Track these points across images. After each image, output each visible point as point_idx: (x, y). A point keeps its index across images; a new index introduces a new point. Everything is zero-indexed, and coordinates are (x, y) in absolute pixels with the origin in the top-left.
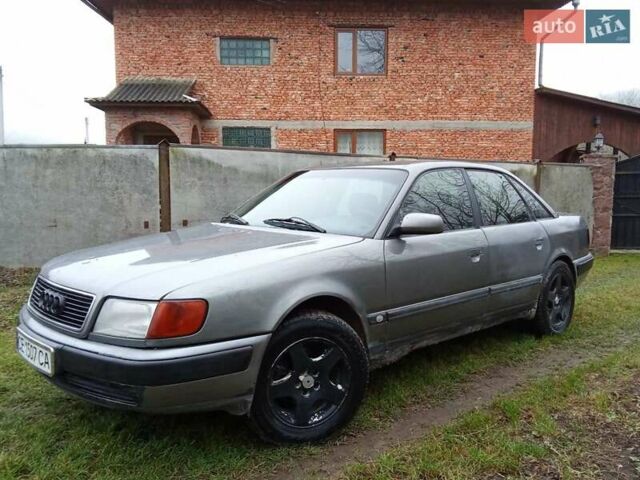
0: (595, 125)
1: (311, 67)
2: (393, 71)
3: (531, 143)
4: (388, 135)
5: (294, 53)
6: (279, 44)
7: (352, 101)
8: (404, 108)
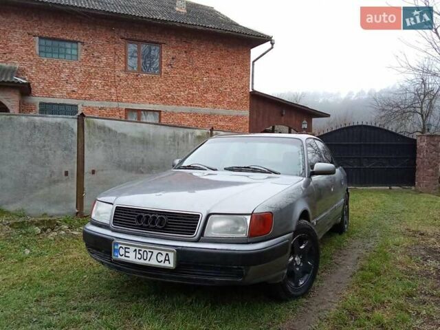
0: (282, 115)
1: (108, 65)
2: (165, 73)
3: (248, 124)
4: (162, 115)
5: (96, 54)
6: (85, 47)
7: (137, 91)
8: (173, 97)
